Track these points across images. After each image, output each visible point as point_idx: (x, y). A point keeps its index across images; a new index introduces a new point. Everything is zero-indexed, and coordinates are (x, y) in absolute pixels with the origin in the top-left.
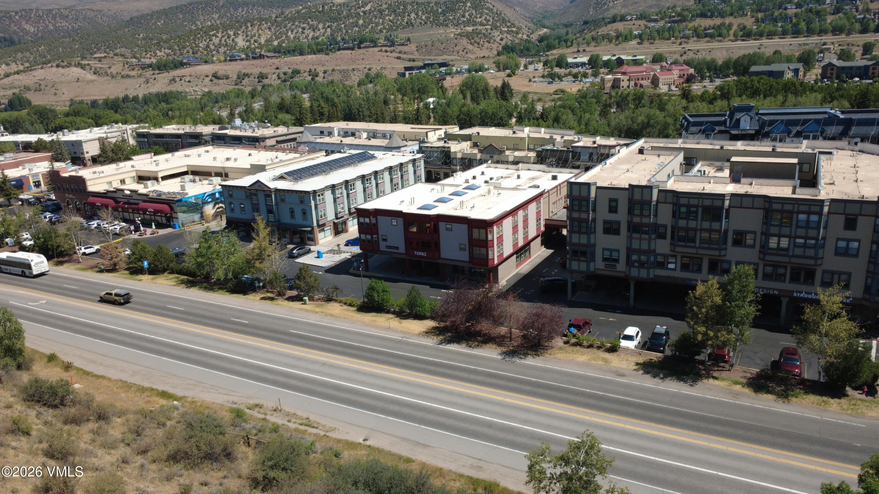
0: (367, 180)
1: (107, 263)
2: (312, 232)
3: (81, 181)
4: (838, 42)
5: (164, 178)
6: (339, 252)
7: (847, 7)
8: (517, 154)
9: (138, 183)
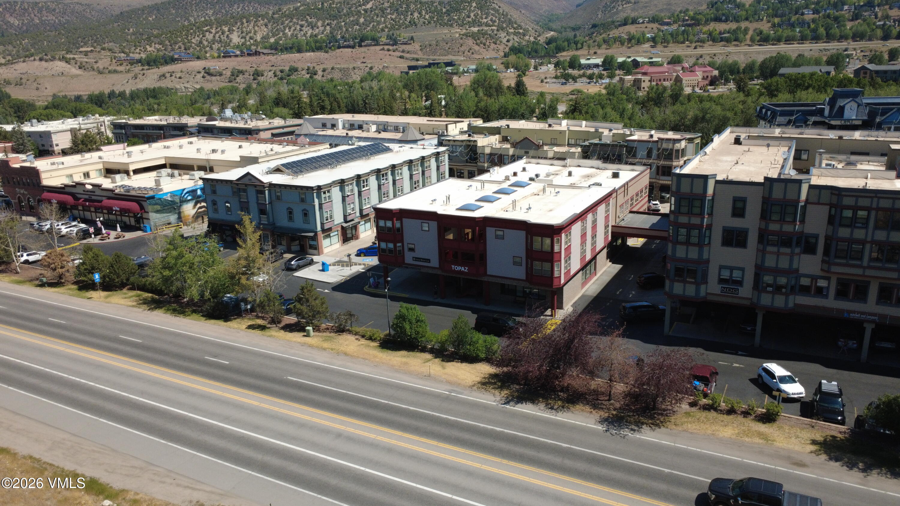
0: (383, 176)
1: (49, 274)
2: (315, 238)
3: (34, 173)
4: (860, 48)
5: (136, 172)
6: (349, 264)
7: (866, 14)
8: (556, 149)
9: (105, 177)
